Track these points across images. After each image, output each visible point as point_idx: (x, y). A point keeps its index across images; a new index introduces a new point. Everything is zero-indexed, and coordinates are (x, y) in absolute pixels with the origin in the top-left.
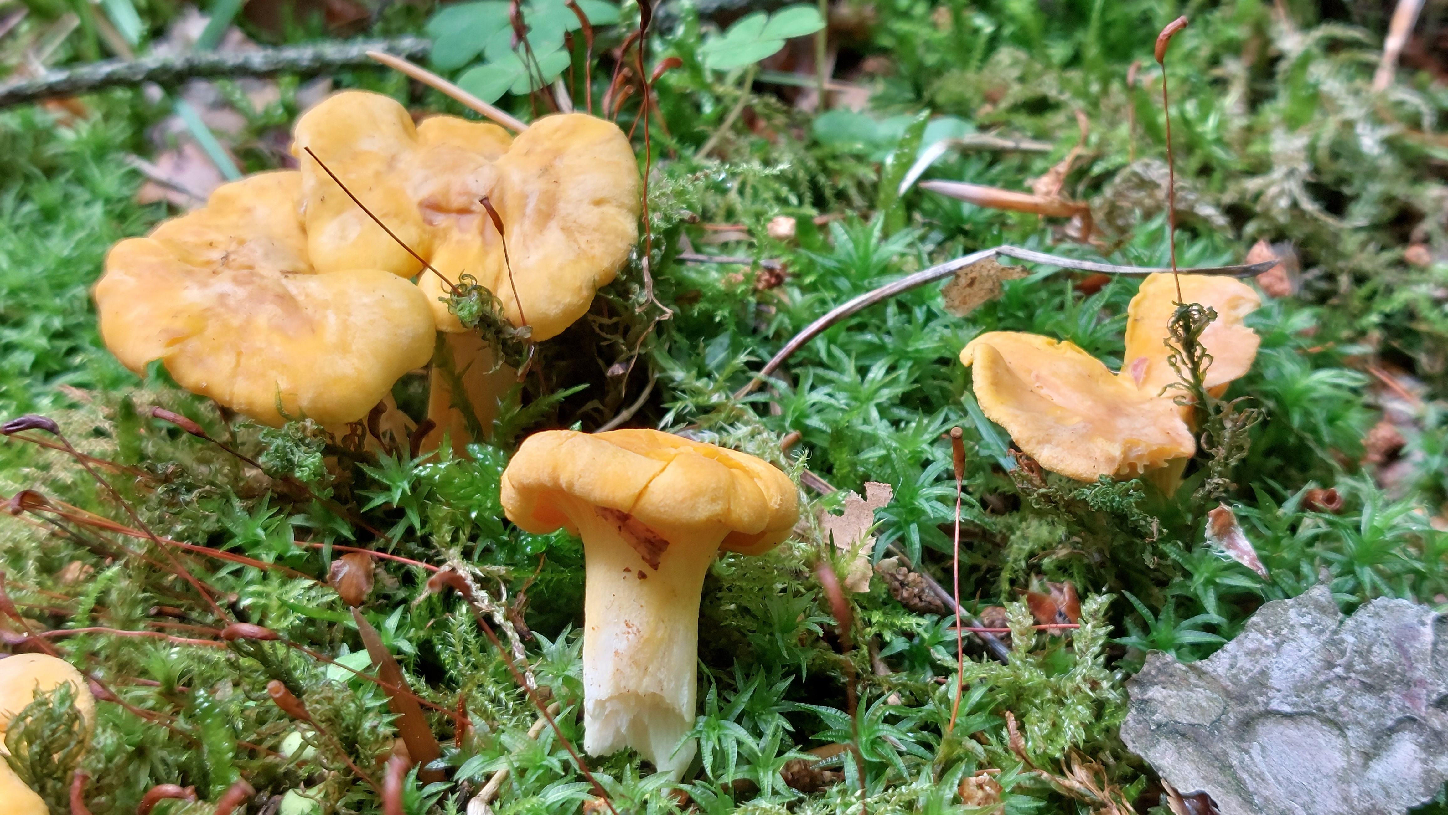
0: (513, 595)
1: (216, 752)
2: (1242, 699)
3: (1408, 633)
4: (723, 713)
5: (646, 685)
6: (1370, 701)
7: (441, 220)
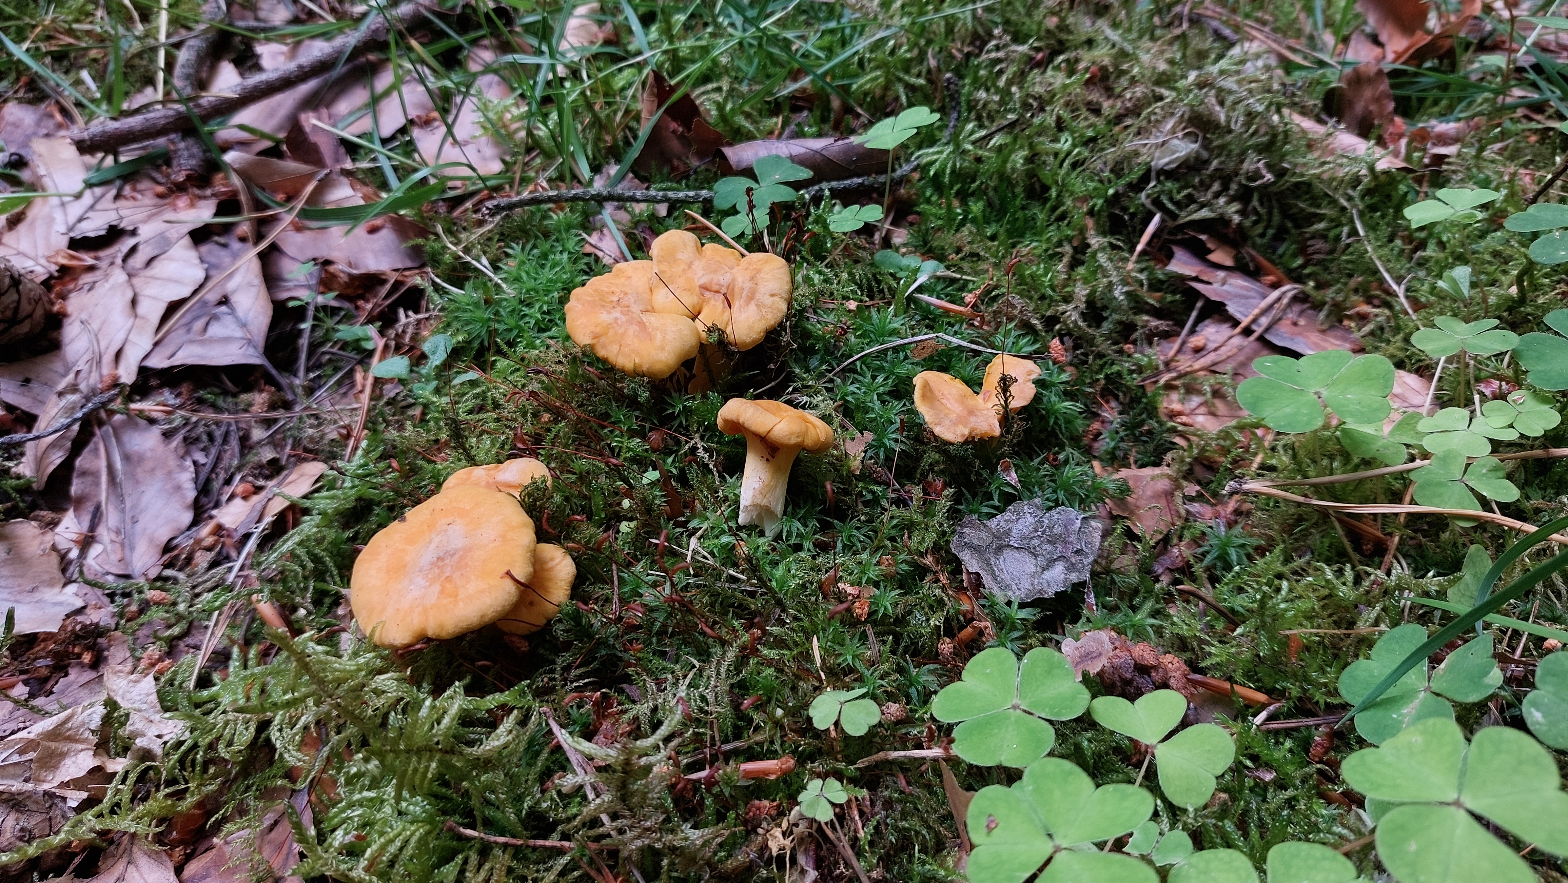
0: (718, 455)
1: (597, 505)
2: (999, 539)
3: (1071, 522)
4: (793, 516)
5: (765, 502)
6: (1049, 547)
7: (708, 294)
